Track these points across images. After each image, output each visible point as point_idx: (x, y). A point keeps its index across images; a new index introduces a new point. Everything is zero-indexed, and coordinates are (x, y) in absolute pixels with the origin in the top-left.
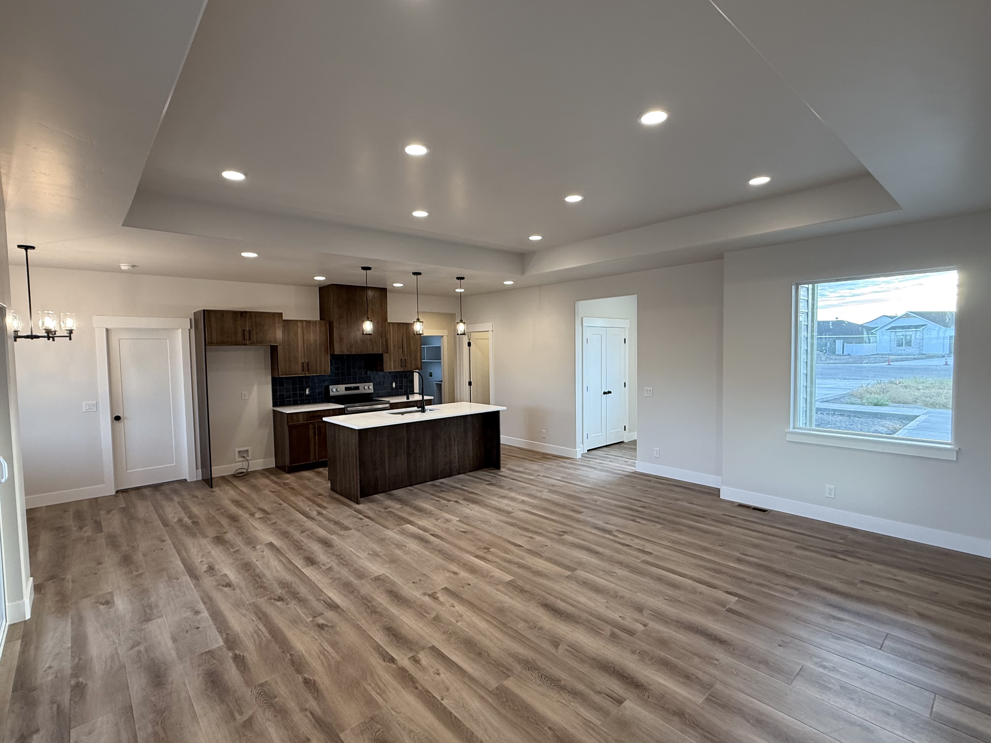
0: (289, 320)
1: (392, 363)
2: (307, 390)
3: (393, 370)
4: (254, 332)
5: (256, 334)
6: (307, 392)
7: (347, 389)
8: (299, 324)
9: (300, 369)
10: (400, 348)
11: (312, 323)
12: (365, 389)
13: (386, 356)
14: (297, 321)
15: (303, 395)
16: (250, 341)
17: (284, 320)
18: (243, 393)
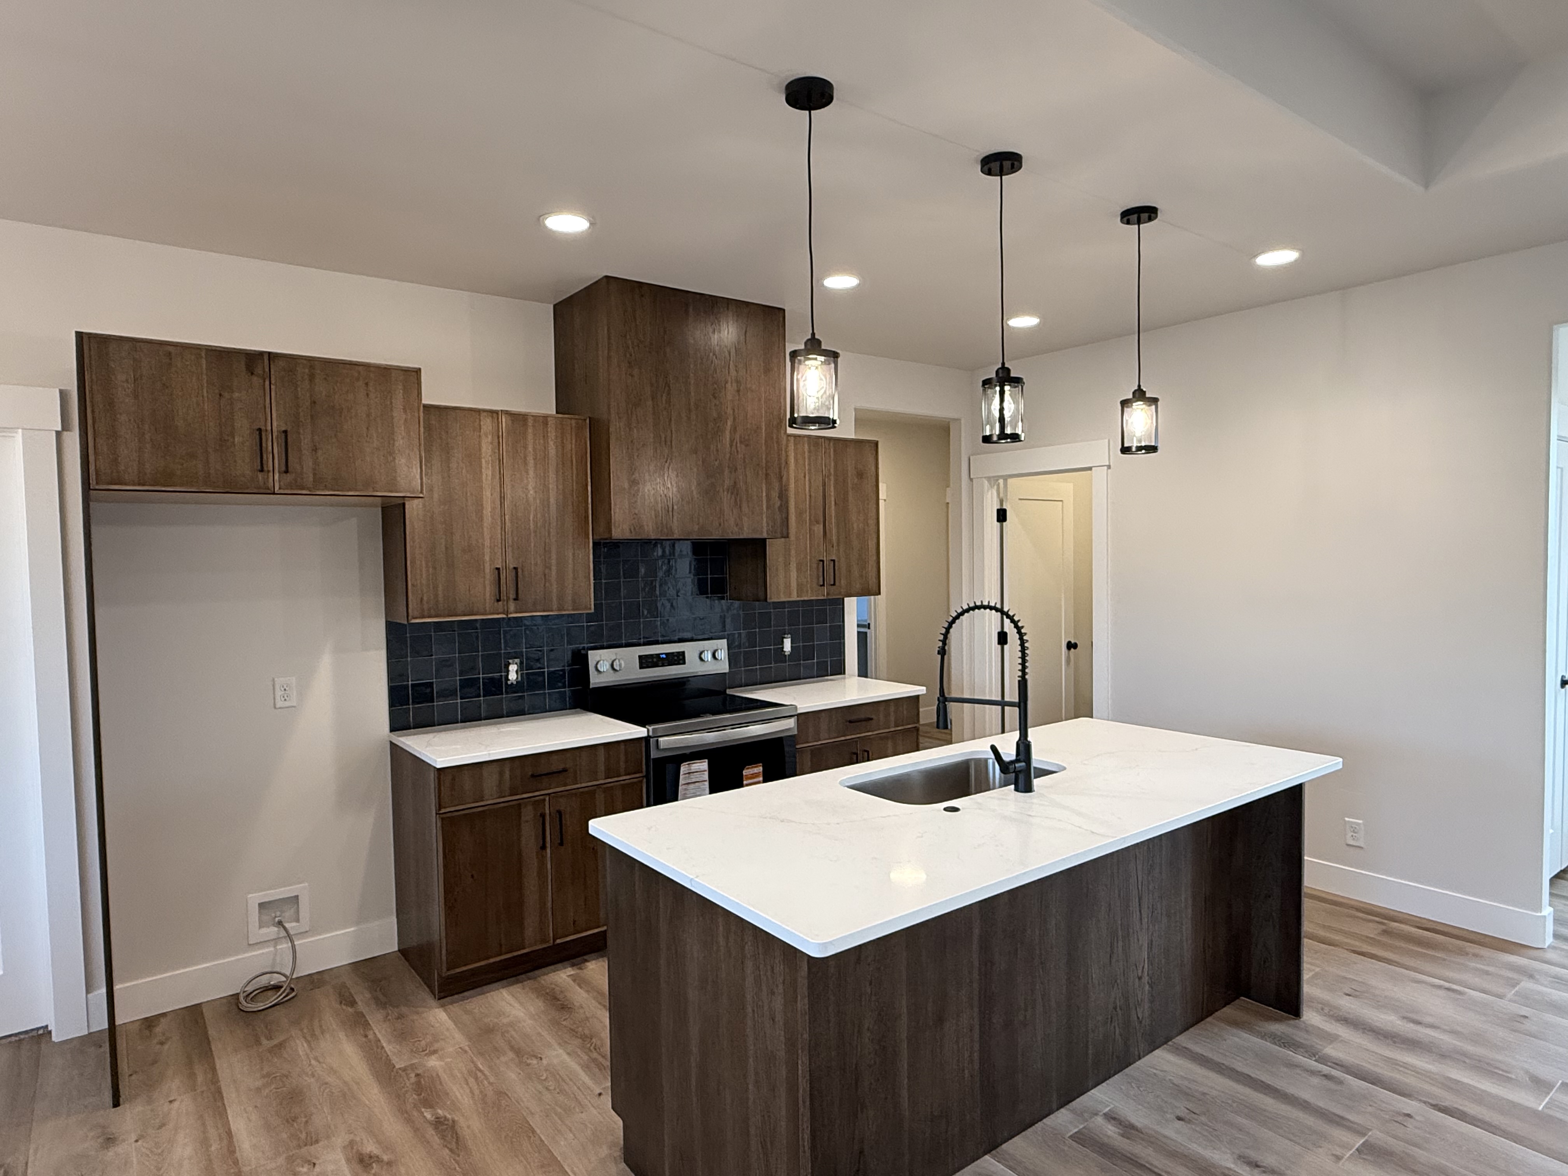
0: (446, 408)
1: (794, 574)
2: (513, 668)
3: (794, 597)
4: (306, 442)
5: (315, 450)
6: (513, 676)
7: (646, 662)
8: (487, 424)
9: (489, 591)
10: (818, 522)
11: (530, 422)
12: (701, 659)
13: (774, 550)
14: (478, 411)
15: (497, 685)
16: (289, 478)
17: (427, 407)
18: (279, 681)
